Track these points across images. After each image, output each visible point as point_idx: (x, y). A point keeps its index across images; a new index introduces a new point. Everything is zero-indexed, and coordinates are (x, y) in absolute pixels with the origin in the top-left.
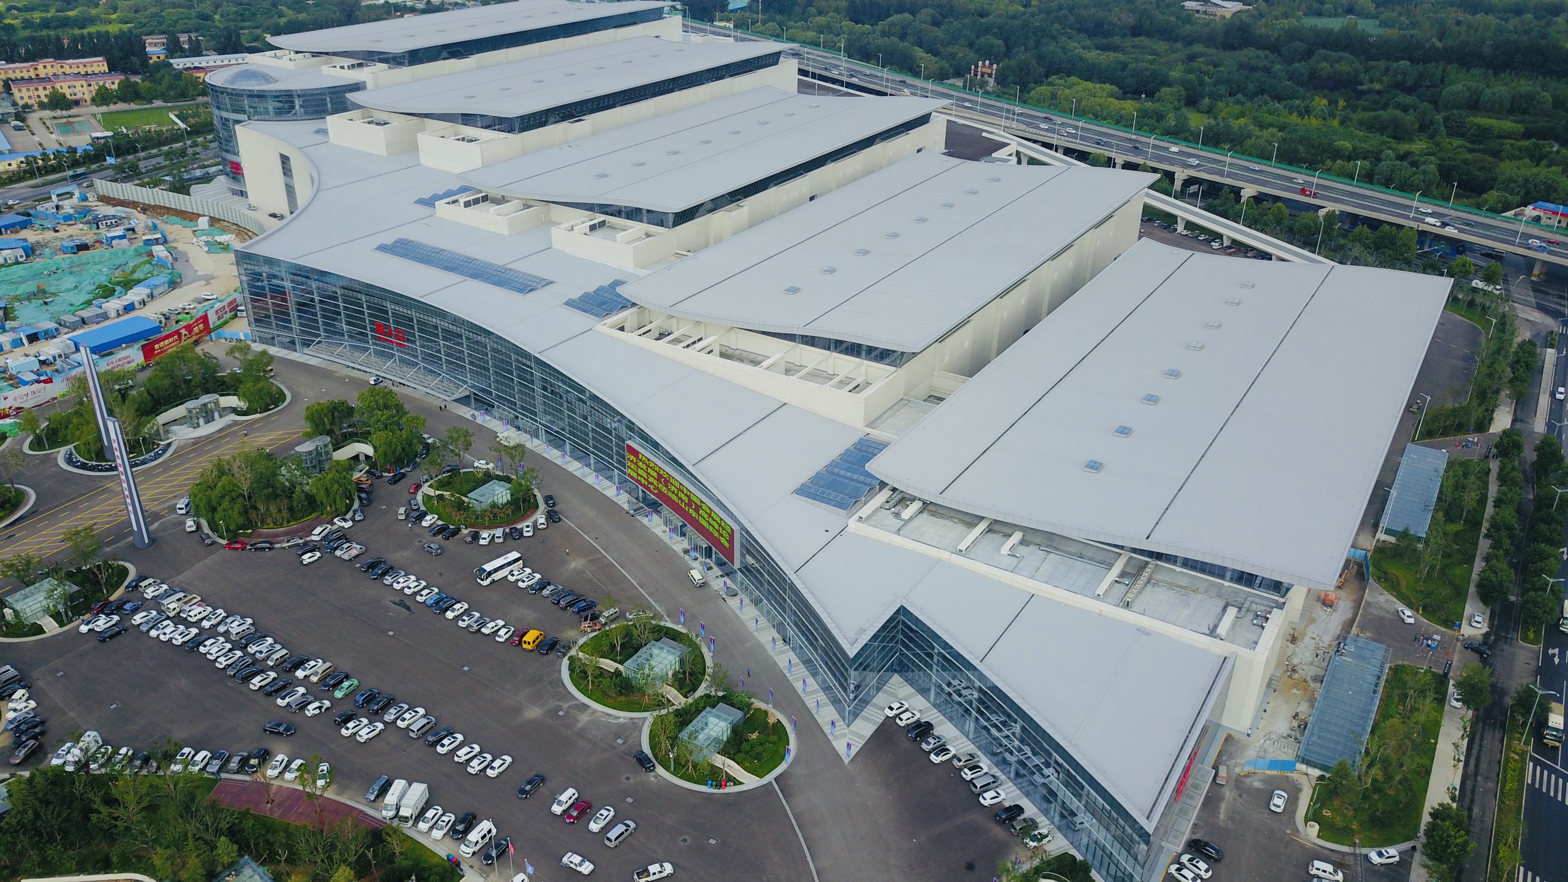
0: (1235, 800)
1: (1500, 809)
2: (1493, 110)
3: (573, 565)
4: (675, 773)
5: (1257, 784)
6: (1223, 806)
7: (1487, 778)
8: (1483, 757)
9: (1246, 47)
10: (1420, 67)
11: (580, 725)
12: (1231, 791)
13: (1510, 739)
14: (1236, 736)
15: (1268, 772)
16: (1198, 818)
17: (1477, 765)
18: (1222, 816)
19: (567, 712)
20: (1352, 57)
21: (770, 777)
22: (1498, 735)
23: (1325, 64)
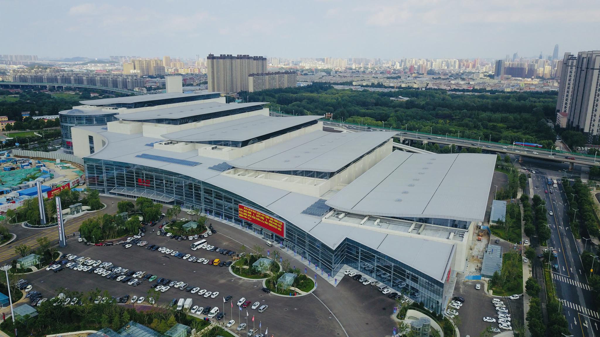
0: (464, 288)
1: (546, 285)
2: (496, 121)
3: (224, 244)
4: (278, 293)
5: (470, 284)
6: (461, 290)
7: (540, 278)
8: (537, 274)
9: (413, 108)
10: (470, 112)
11: (240, 283)
12: (462, 286)
13: (544, 269)
14: (460, 273)
15: (473, 280)
16: (454, 292)
17: (536, 275)
18: (461, 292)
19: (234, 280)
20: (448, 110)
21: (311, 292)
22: (540, 268)
23: (440, 111)
